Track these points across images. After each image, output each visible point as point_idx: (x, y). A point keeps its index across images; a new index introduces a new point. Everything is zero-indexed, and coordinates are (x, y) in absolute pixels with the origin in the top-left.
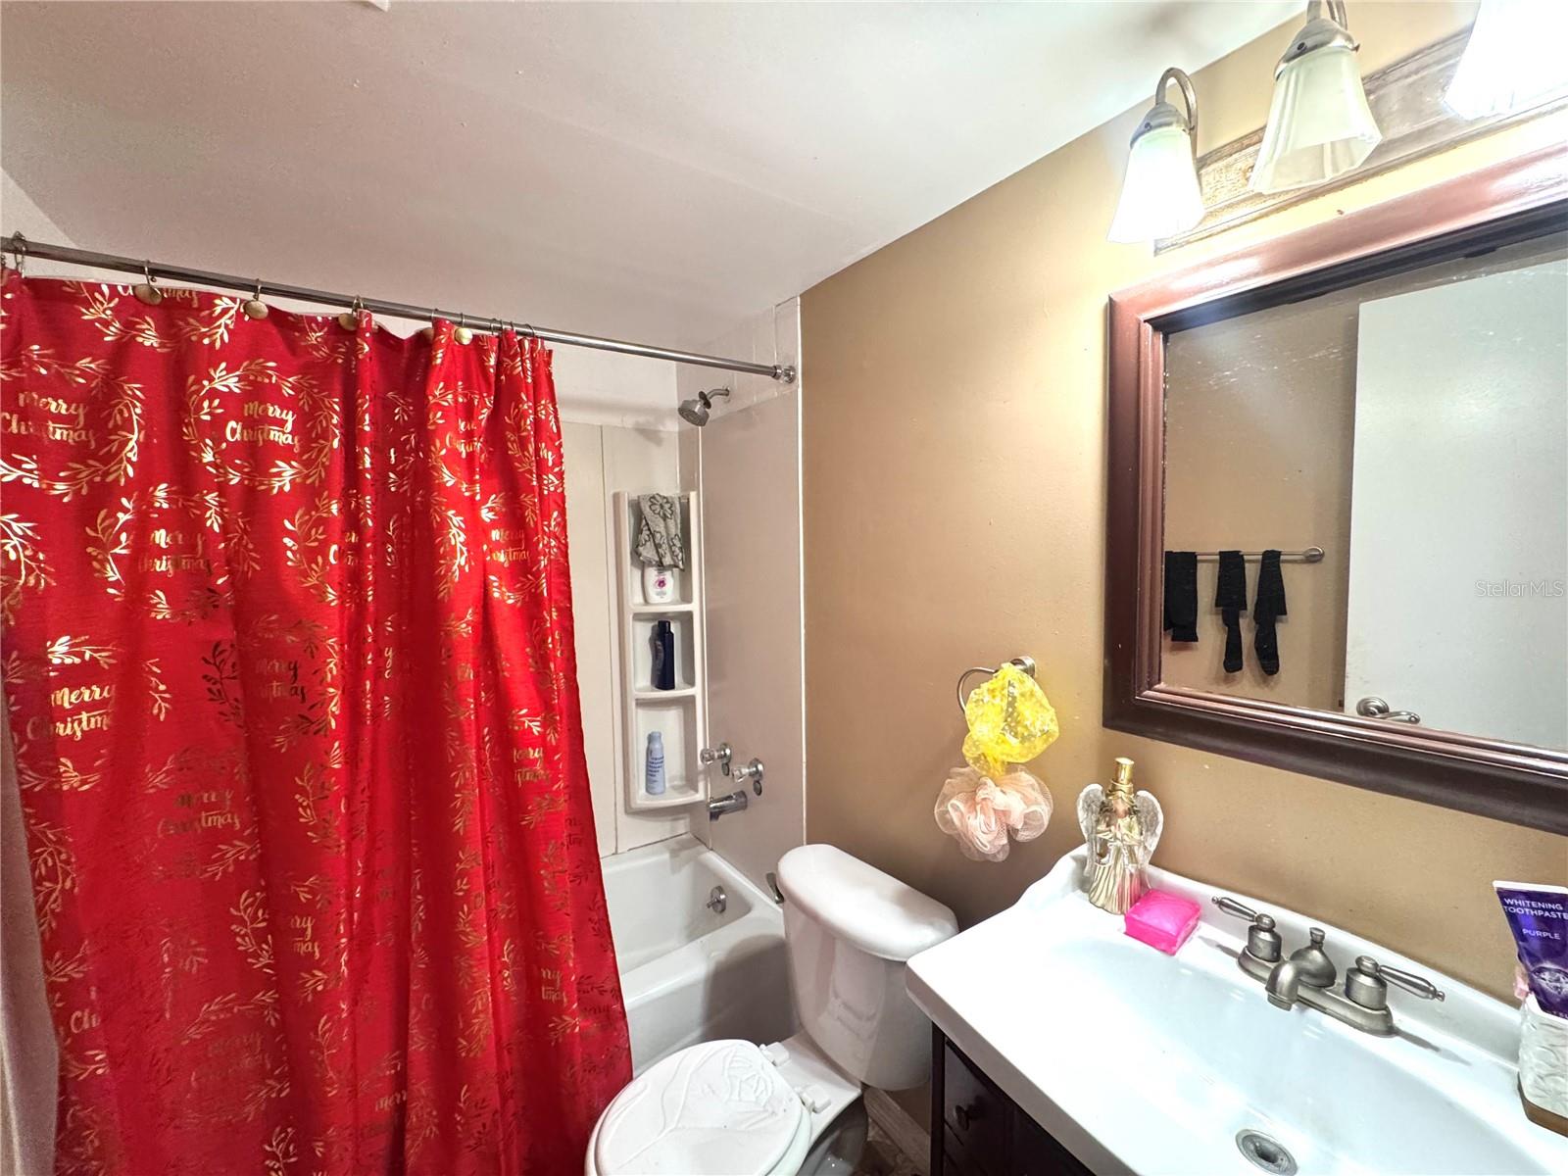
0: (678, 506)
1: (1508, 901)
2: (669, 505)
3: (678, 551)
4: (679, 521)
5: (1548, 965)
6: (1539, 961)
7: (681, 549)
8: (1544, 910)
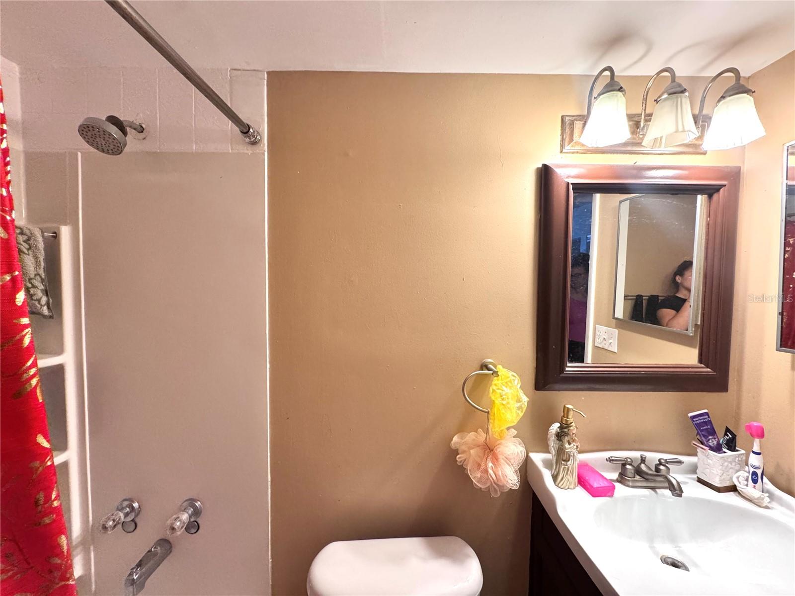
0: (40, 239)
1: (694, 420)
2: (25, 238)
3: (40, 294)
4: (42, 258)
5: (710, 437)
6: (708, 437)
7: (46, 293)
8: (703, 419)
